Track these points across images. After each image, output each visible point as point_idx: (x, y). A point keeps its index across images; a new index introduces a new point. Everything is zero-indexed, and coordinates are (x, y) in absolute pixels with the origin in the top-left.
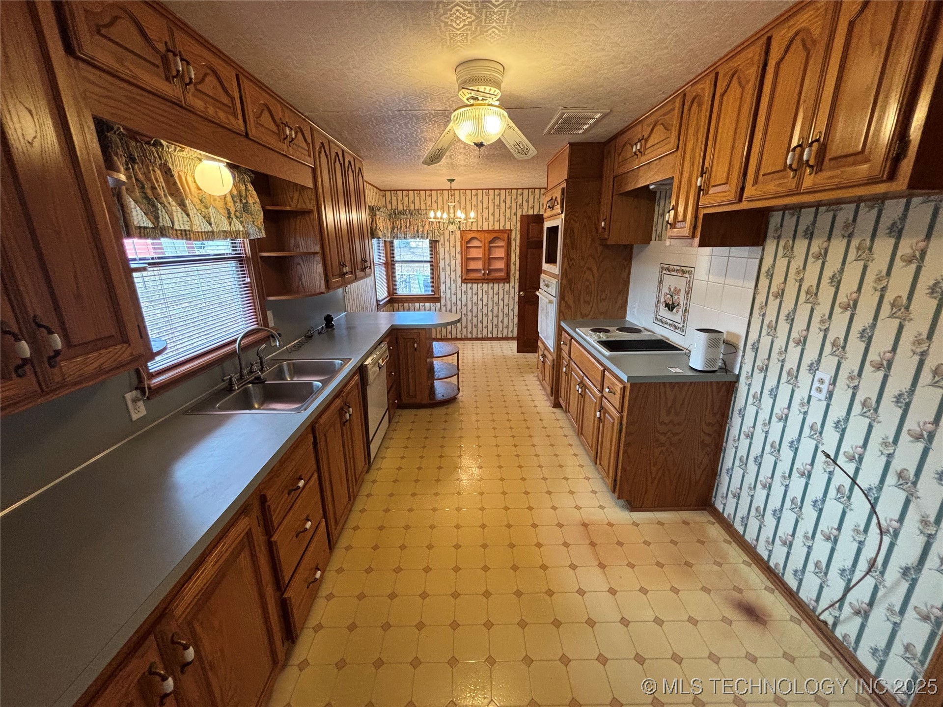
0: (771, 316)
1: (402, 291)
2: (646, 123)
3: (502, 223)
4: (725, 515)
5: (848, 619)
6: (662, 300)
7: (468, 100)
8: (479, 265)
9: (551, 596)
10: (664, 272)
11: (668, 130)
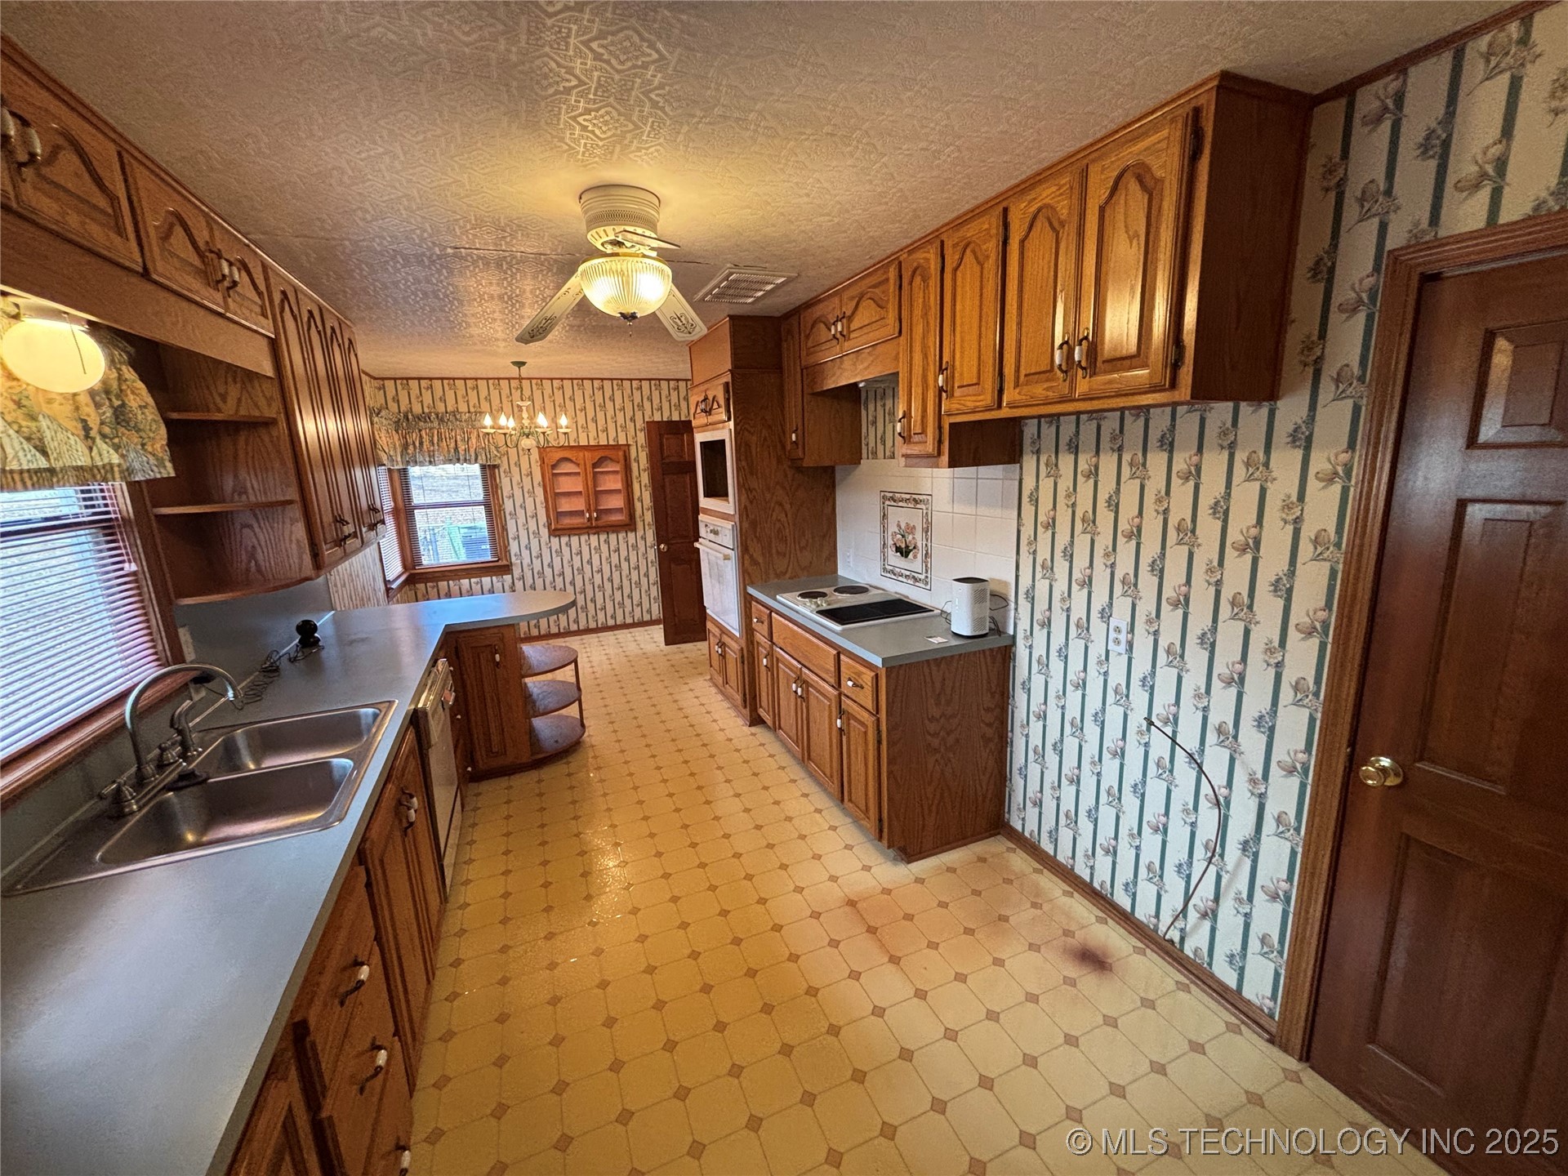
0: (1043, 554)
1: (428, 560)
2: (846, 296)
3: (612, 434)
4: (1027, 834)
5: (1196, 927)
6: (890, 542)
7: (603, 245)
8: (579, 504)
9: (837, 1035)
10: (887, 503)
11: (882, 308)
